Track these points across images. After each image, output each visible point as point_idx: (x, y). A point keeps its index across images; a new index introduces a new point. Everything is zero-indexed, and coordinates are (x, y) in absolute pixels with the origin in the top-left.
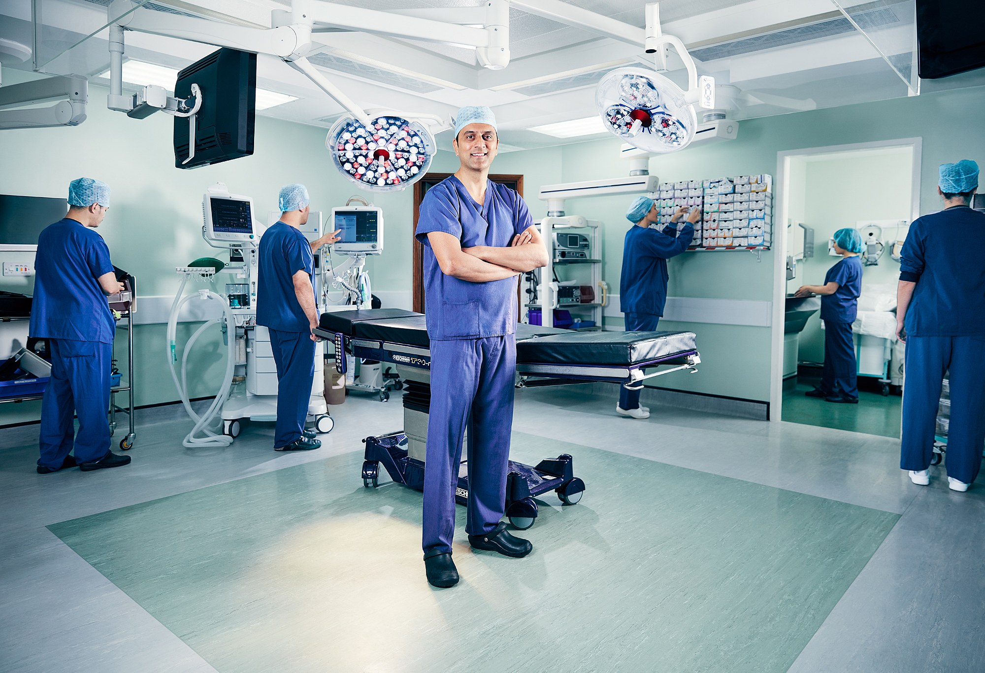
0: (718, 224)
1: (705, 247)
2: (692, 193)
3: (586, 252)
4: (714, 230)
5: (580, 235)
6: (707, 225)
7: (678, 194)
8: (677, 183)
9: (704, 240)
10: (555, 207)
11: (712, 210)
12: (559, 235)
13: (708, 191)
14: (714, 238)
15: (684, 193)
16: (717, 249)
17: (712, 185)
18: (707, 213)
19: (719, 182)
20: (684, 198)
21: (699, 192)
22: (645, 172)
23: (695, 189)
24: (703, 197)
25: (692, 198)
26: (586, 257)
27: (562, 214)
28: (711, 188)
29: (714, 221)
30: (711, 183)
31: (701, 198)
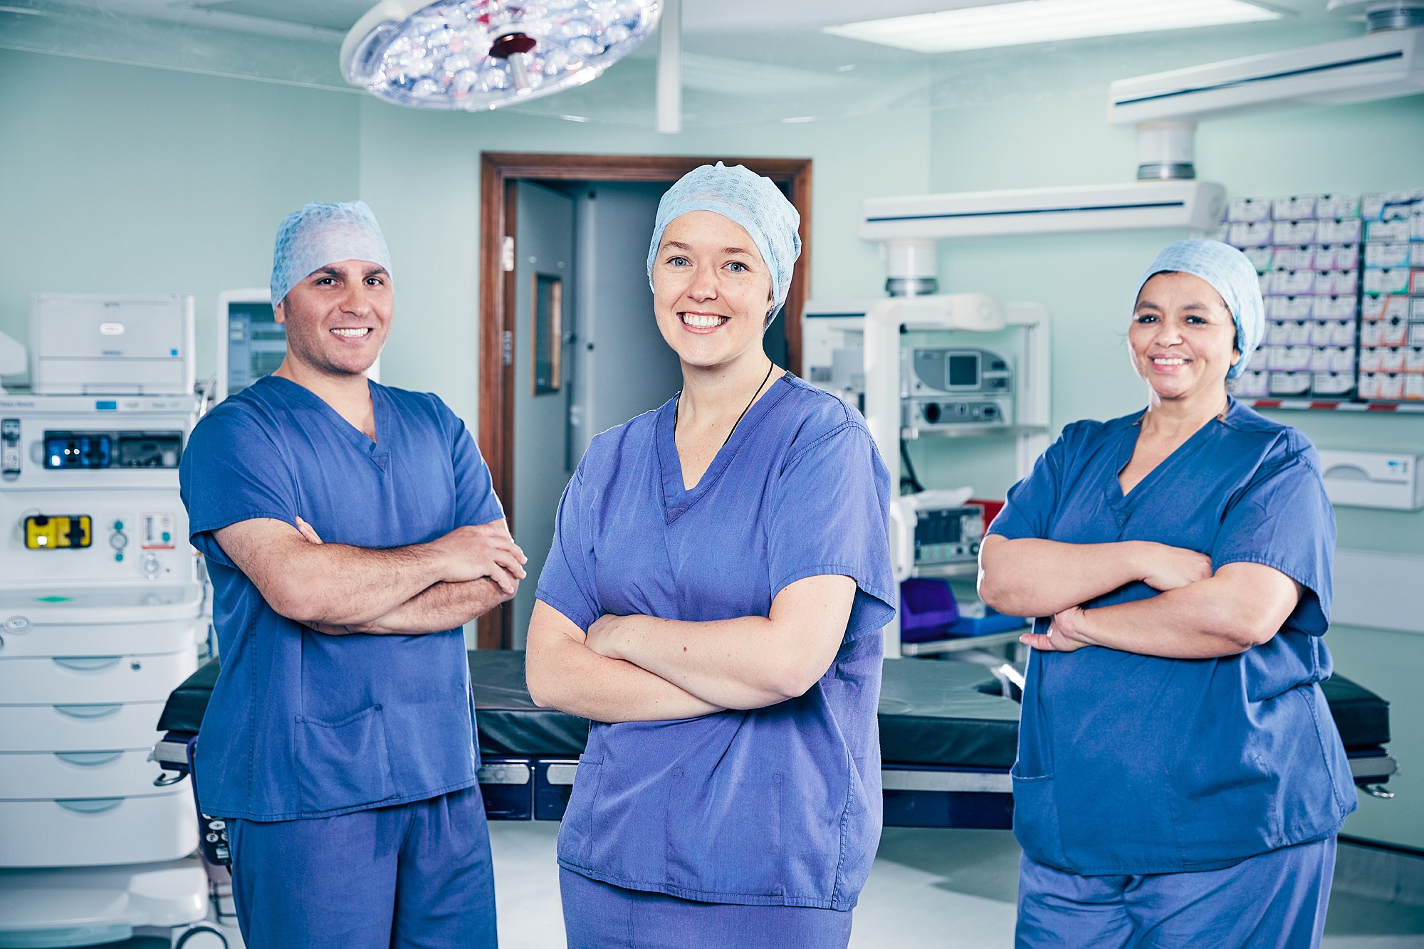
0: (1407, 334)
1: (1363, 401)
2: (1327, 233)
3: (1002, 402)
4: (1394, 349)
5: (986, 354)
6: (1372, 333)
7: (1283, 233)
8: (1282, 201)
9: (1364, 380)
10: (911, 267)
11: (1390, 288)
12: (921, 354)
13: (1376, 229)
14: (1392, 375)
15: (1303, 233)
16: (1402, 408)
17: (1390, 212)
18: (1375, 297)
19: (1410, 202)
20: (1304, 248)
21: (1349, 232)
22: (1185, 171)
23: (1338, 221)
24: (1362, 249)
25: (1326, 247)
26: (1000, 417)
27: (929, 287)
28: (1386, 222)
29: (1395, 321)
30: (1387, 205)
31: (1354, 250)
